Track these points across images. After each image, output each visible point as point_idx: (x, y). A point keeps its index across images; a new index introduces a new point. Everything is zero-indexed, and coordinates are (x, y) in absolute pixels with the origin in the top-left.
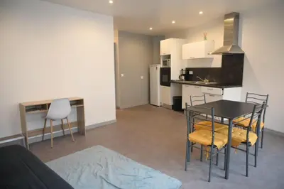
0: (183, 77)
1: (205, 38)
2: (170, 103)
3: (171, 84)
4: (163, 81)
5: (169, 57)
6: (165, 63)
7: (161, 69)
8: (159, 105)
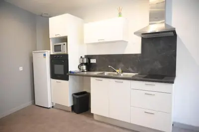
0: (84, 67)
1: (120, 14)
2: (69, 103)
3: (70, 77)
4: (56, 72)
5: (65, 39)
6: (57, 48)
7: (52, 56)
8: (50, 106)
